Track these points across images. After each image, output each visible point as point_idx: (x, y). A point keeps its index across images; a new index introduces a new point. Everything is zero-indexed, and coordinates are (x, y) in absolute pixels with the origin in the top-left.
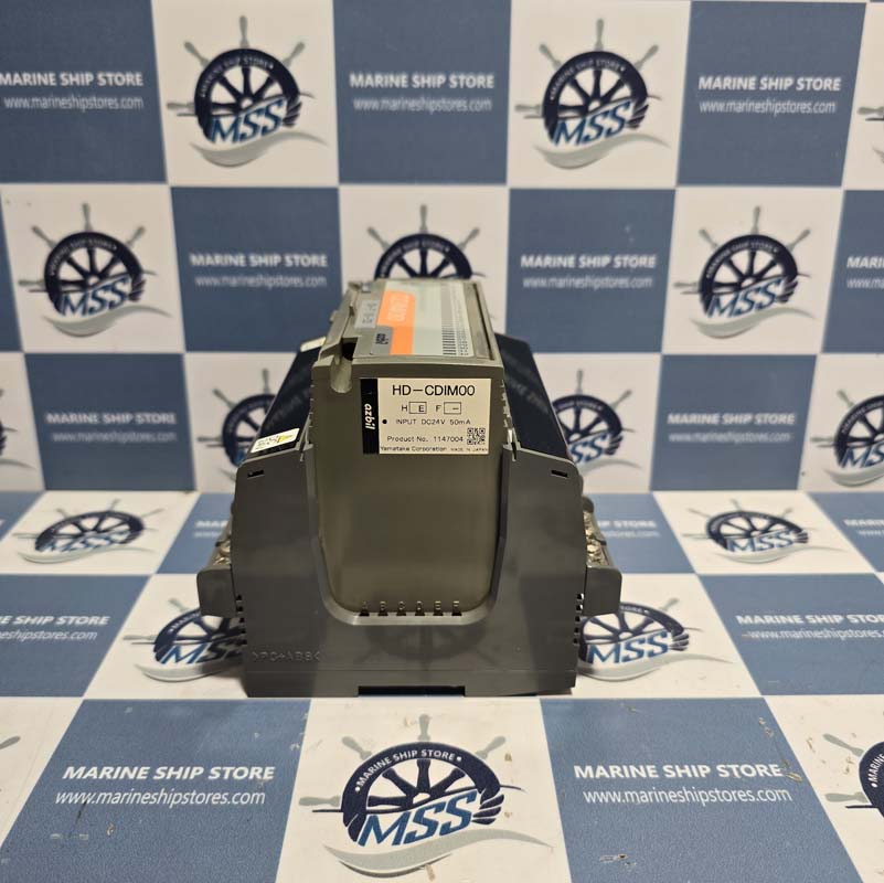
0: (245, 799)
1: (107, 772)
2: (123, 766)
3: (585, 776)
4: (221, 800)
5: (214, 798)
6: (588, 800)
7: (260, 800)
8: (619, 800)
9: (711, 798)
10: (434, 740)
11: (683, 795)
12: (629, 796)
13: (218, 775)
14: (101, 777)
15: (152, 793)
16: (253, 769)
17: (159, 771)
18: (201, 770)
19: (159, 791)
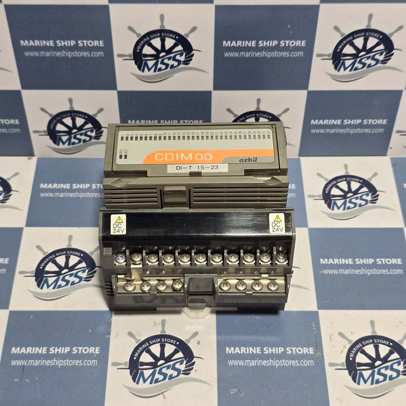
0: (89, 363)
1: (29, 350)
2: (36, 347)
3: (230, 352)
4: (79, 363)
5: (76, 362)
6: (229, 364)
7: (95, 363)
8: (242, 364)
9: (280, 364)
10: (167, 333)
11: (269, 362)
12: (247, 362)
13: (76, 351)
14: (27, 352)
15: (51, 360)
16: (91, 348)
17: (51, 349)
18: (69, 349)
19: (53, 359)
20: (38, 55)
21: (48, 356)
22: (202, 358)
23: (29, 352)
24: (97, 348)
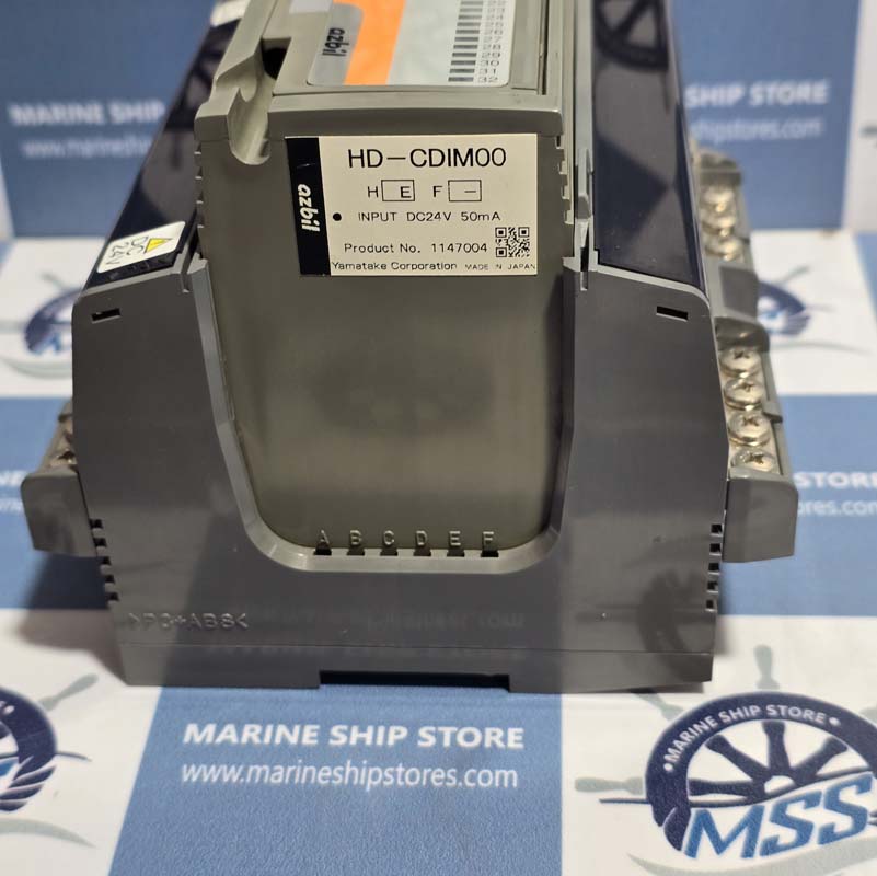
0: (485, 779)
1: (251, 733)
2: (275, 723)
4: (446, 779)
5: (433, 777)
7: (511, 781)
10: (786, 688)
13: (432, 741)
14: (244, 740)
15: (333, 767)
16: (488, 731)
17: (335, 731)
18: (404, 732)
19: (344, 765)
23: (250, 740)
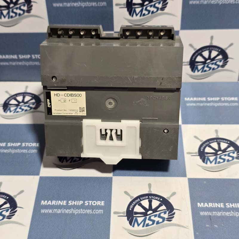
20: (62, 6)
21: (67, 207)
22: (180, 210)
24: (102, 202)
